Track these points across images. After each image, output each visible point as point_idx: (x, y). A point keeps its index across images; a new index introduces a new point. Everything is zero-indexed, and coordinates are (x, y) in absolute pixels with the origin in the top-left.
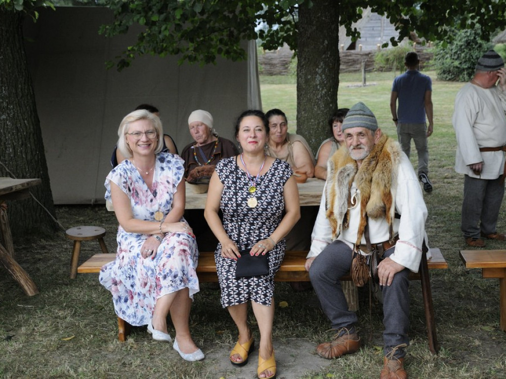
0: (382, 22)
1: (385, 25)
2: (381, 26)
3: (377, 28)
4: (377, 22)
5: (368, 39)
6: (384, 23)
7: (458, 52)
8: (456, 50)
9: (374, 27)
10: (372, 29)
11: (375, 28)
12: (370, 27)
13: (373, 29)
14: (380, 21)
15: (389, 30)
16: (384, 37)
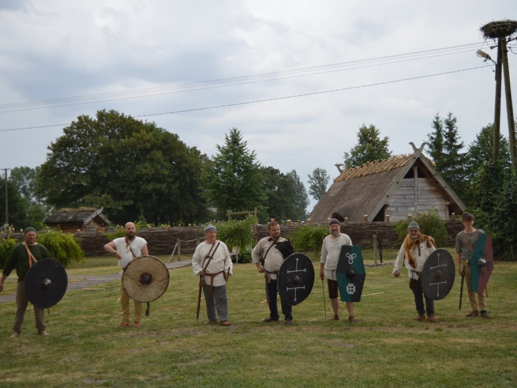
0: (416, 190)
1: (419, 193)
2: (414, 194)
3: (410, 197)
4: (408, 190)
5: (399, 209)
6: (418, 190)
7: (500, 222)
8: (497, 219)
9: (405, 195)
10: (403, 197)
11: (407, 197)
12: (401, 195)
13: (405, 197)
14: (412, 188)
15: (425, 198)
16: (418, 207)
